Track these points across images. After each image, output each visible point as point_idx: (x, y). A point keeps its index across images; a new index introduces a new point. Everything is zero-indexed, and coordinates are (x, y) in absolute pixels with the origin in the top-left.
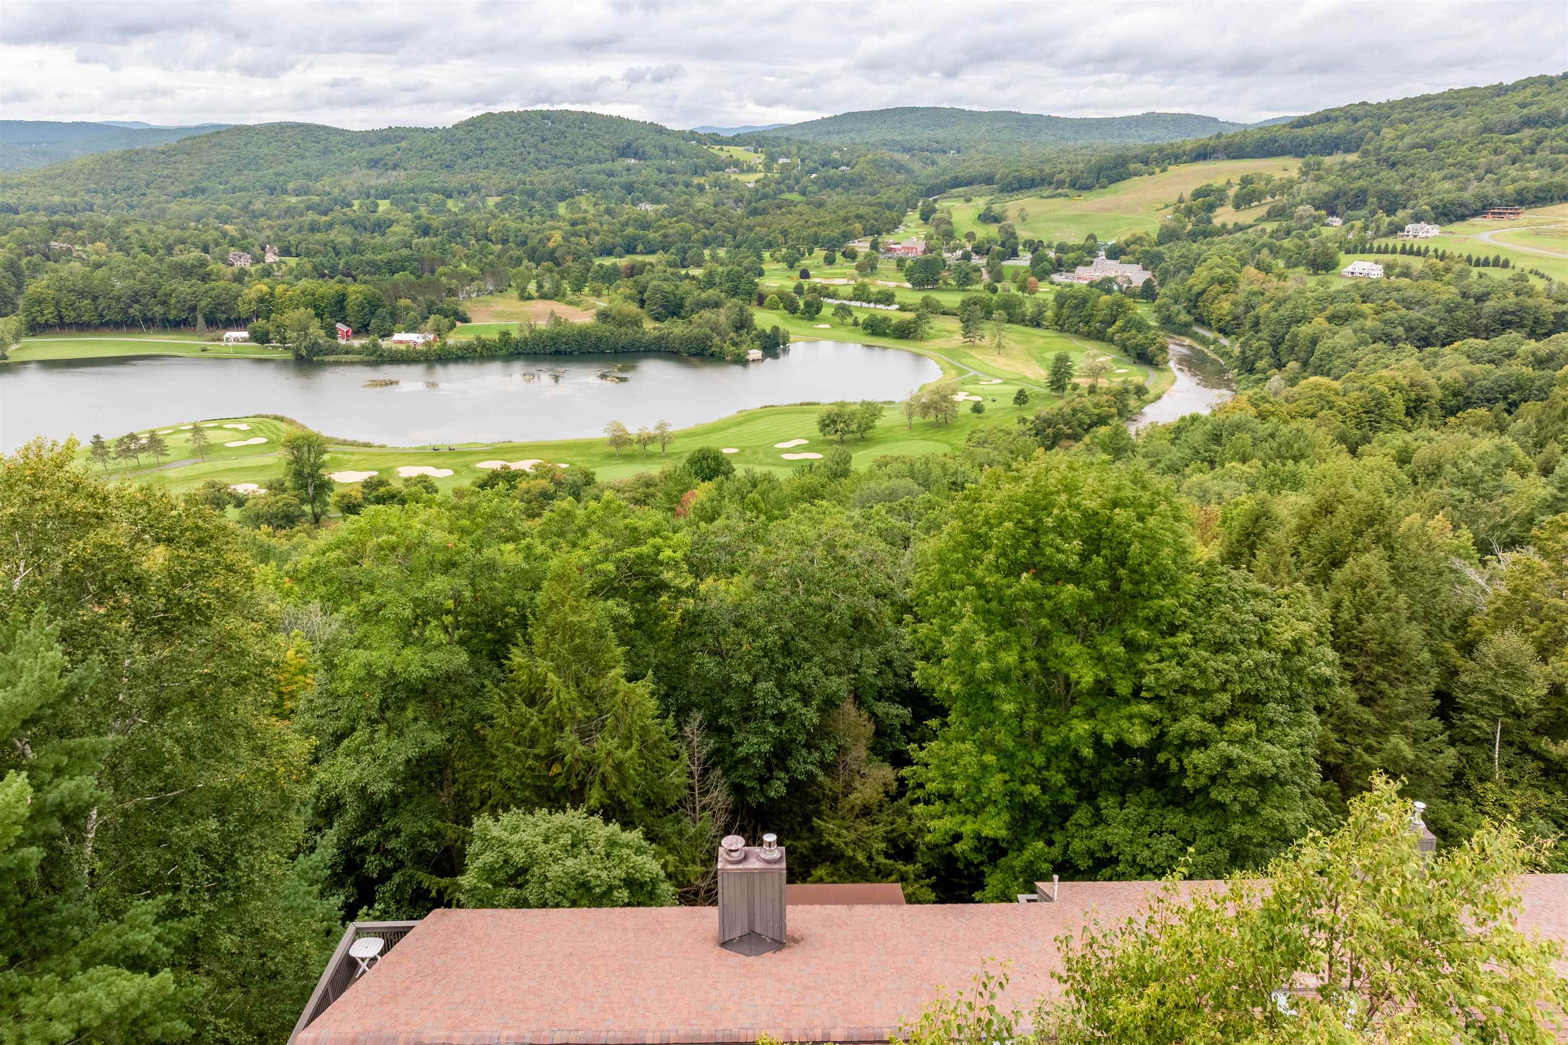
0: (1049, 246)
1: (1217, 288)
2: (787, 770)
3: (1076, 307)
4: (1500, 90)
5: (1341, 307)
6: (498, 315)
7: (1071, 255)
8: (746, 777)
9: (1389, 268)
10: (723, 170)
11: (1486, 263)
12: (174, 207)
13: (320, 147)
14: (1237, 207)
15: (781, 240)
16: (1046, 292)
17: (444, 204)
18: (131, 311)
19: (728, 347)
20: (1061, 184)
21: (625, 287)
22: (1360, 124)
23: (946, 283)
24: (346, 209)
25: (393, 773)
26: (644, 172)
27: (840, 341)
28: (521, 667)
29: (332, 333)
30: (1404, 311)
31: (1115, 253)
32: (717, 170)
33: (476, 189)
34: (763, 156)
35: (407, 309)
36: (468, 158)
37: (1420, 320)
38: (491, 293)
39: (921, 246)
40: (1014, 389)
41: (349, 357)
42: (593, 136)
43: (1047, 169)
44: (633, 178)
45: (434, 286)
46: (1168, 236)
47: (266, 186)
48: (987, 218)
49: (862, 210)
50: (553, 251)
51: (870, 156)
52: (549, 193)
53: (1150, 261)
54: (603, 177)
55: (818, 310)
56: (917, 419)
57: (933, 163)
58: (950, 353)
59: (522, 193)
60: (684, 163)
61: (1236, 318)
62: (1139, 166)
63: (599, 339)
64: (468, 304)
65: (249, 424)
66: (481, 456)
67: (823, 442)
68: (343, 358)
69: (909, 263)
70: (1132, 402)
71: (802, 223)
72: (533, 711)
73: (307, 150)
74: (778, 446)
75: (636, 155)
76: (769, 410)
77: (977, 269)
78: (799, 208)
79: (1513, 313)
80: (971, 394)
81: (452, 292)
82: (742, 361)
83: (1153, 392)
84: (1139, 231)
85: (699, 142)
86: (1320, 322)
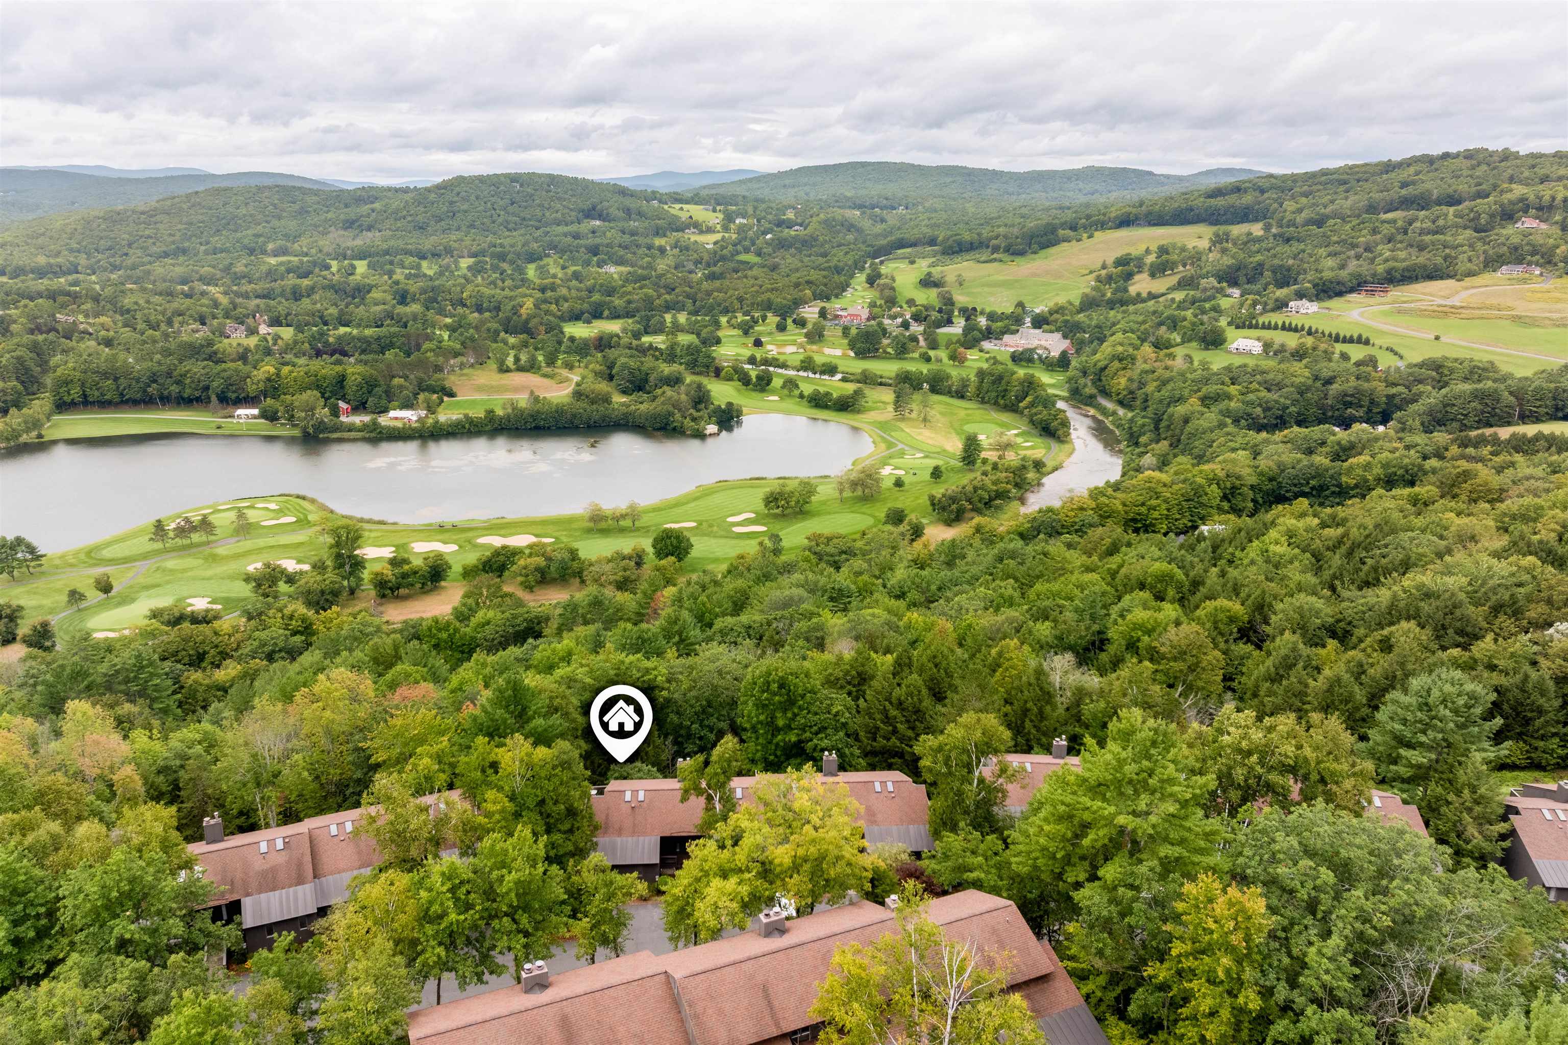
0: (982, 313)
1: (1116, 364)
3: (994, 382)
4: (1389, 167)
5: (1212, 388)
6: (480, 389)
7: (999, 324)
9: (1267, 346)
10: (683, 230)
11: (1351, 340)
12: (158, 269)
13: (296, 207)
14: (1153, 275)
15: (737, 305)
16: (975, 359)
17: (418, 267)
18: (149, 390)
19: (688, 422)
20: (996, 249)
21: (596, 361)
22: (1266, 195)
23: (885, 352)
24: (325, 273)
26: (609, 234)
27: (788, 413)
29: (335, 412)
30: (1264, 393)
31: (1039, 322)
32: (677, 231)
33: (449, 251)
34: (721, 216)
35: (401, 387)
36: (441, 220)
37: (1276, 402)
38: (472, 366)
39: (865, 314)
40: (932, 463)
41: (353, 434)
42: (559, 199)
43: (986, 232)
44: (598, 241)
45: (422, 364)
46: (1088, 304)
47: (245, 247)
48: (927, 282)
49: (814, 275)
50: (527, 321)
51: (822, 216)
52: (518, 255)
53: (1069, 330)
54: (569, 239)
55: (769, 382)
56: (847, 494)
57: (883, 220)
58: (883, 426)
59: (493, 256)
60: (646, 224)
61: (1131, 392)
62: (1068, 232)
63: (574, 416)
64: (452, 378)
65: (277, 502)
66: (480, 532)
67: (768, 516)
68: (346, 435)
69: (854, 331)
70: (1031, 475)
71: (756, 288)
73: (283, 210)
74: (730, 519)
75: (600, 217)
76: (723, 485)
77: (914, 339)
78: (755, 272)
79: (1352, 396)
80: (896, 468)
81: (438, 369)
82: (700, 436)
83: (1050, 464)
84: (1061, 300)
85: (660, 202)
86: (1194, 403)
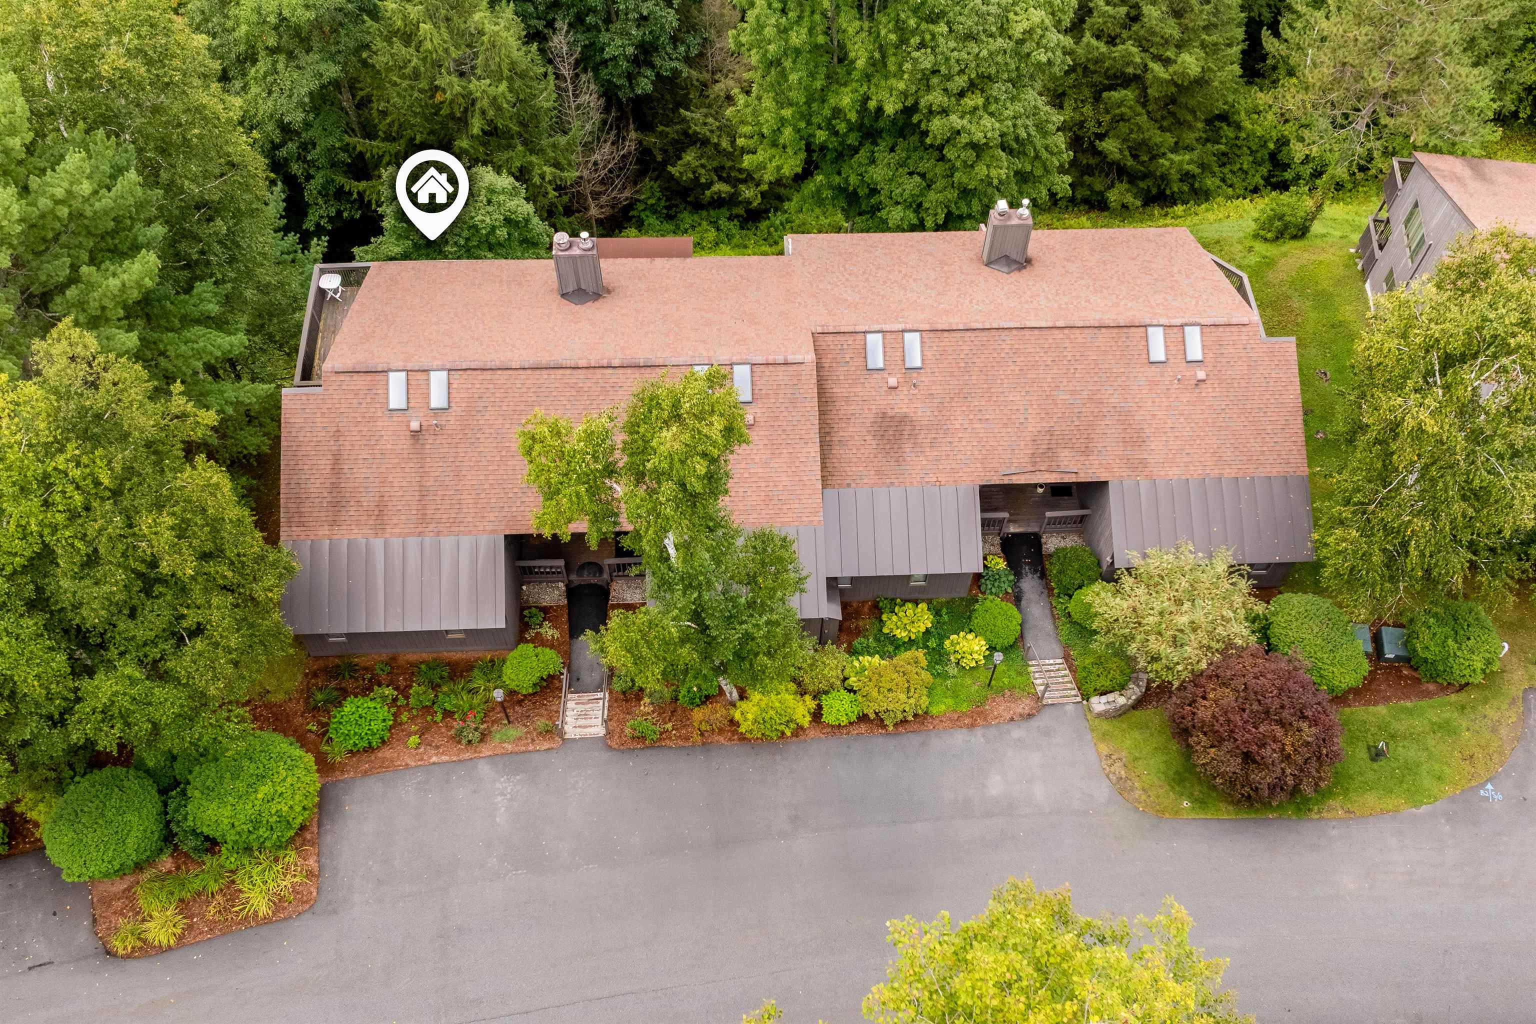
2: (652, 66)
8: (616, 75)
25: (301, 104)
28: (393, 12)
72: (412, 50)
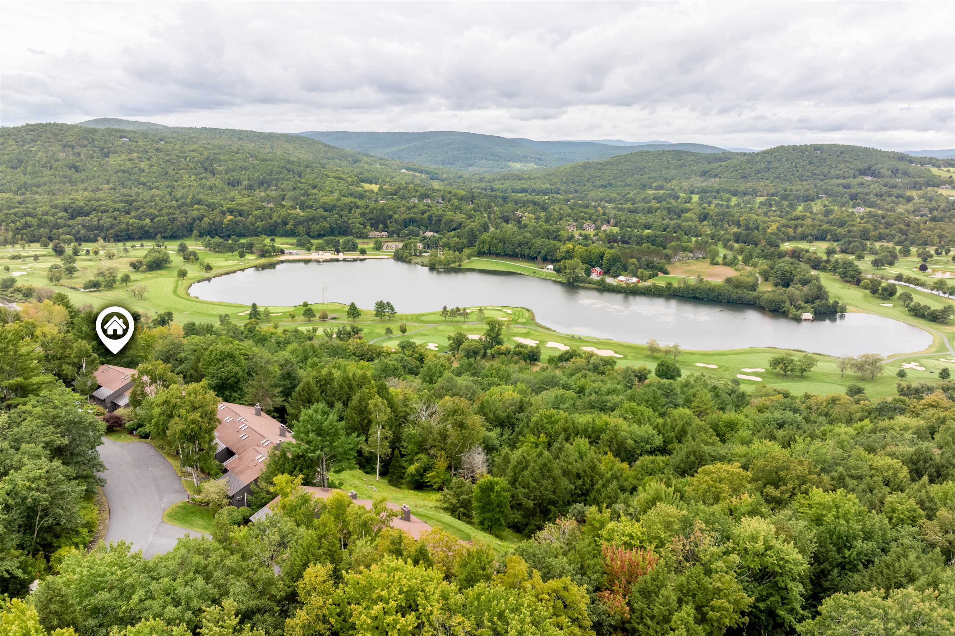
10: (938, 186)
13: (680, 163)
18: (517, 250)
24: (673, 201)
29: (588, 272)
32: (934, 186)
33: (754, 192)
35: (632, 264)
36: (759, 173)
41: (591, 286)
42: (845, 162)
44: (861, 190)
45: (655, 252)
47: (641, 184)
52: (798, 197)
55: (892, 294)
56: (849, 372)
59: (781, 196)
60: (907, 181)
65: (514, 311)
67: (772, 373)
68: (588, 286)
74: (744, 369)
75: (873, 174)
80: (920, 365)
82: (798, 319)
